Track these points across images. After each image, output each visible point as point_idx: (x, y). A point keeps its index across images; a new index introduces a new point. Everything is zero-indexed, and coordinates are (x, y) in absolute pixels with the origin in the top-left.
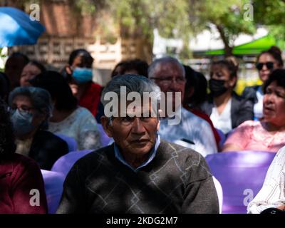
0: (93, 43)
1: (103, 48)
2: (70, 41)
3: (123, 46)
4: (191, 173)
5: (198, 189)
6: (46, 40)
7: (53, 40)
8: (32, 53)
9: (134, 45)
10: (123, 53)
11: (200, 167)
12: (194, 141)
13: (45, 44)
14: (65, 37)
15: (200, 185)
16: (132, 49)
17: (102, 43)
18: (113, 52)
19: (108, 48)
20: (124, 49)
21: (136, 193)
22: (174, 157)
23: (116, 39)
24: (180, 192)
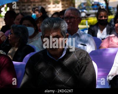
0: (50, 4)
1: (54, 6)
2: (40, 4)
3: (62, 4)
4: (82, 60)
5: (86, 67)
6: (30, 4)
7: (33, 4)
8: (24, 9)
9: (67, 4)
10: (62, 7)
11: (86, 57)
12: (86, 44)
13: (30, 5)
14: (38, 2)
15: (86, 65)
16: (66, 5)
17: (53, 4)
18: (58, 7)
19: (56, 6)
20: (63, 6)
21: (57, 71)
22: (74, 53)
23: (59, 2)
24: (78, 69)
